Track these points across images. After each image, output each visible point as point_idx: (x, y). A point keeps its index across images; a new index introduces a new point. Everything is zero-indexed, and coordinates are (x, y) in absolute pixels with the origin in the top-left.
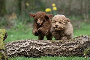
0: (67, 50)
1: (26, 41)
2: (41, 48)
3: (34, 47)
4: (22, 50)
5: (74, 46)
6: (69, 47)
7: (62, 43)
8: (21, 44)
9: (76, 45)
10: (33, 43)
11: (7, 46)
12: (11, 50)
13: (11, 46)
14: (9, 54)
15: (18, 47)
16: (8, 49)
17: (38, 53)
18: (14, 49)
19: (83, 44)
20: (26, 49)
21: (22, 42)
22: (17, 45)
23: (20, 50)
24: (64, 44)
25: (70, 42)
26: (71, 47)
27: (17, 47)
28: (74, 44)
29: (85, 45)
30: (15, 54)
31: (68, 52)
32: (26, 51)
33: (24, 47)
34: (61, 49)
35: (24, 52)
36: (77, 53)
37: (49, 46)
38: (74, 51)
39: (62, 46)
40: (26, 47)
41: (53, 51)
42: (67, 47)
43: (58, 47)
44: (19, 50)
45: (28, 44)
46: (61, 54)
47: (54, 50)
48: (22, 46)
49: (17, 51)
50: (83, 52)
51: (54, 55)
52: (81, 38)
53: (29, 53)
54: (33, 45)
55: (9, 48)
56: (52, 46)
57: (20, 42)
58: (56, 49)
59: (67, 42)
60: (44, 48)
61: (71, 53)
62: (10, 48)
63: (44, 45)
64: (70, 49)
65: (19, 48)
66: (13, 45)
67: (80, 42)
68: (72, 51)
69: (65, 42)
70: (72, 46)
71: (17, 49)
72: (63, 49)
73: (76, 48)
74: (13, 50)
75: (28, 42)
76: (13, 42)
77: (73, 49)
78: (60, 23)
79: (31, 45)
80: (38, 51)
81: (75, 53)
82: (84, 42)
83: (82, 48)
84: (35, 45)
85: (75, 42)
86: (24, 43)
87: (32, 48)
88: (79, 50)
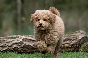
0: (62, 46)
1: (18, 37)
2: (35, 44)
3: (28, 43)
4: (15, 46)
5: (70, 42)
8: (13, 39)
10: (26, 39)
12: (2, 46)
13: (2, 42)
17: (32, 50)
18: (5, 44)
19: (80, 40)
20: (18, 45)
21: (15, 38)
22: (9, 40)
23: (12, 46)
27: (9, 42)
28: (70, 40)
29: (82, 41)
30: (7, 50)
31: (64, 48)
32: (19, 47)
33: (16, 43)
36: (73, 49)
40: (19, 43)
45: (21, 40)
48: (14, 42)
49: (9, 46)
50: (80, 48)
53: (22, 50)
54: (26, 41)
61: (67, 49)
64: (66, 45)
65: (11, 44)
66: (4, 40)
67: (76, 38)
68: (68, 47)
70: (68, 42)
71: (9, 44)
73: (72, 43)
74: (5, 46)
75: (21, 38)
77: (70, 45)
78: (45, 20)
79: (24, 41)
80: (32, 47)
81: (71, 49)
82: (81, 38)
83: (79, 44)
84: (28, 41)
85: (71, 37)
86: (17, 39)
87: (25, 44)
88: (76, 45)
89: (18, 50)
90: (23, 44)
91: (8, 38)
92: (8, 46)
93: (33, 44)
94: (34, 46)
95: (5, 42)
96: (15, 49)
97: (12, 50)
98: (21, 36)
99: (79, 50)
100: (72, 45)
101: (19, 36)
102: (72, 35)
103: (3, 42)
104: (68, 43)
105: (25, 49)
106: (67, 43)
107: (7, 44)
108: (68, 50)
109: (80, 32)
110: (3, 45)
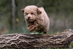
0: (54, 43)
1: (15, 35)
4: (12, 43)
5: (60, 39)
6: (57, 40)
7: (50, 37)
9: (63, 38)
10: (22, 37)
15: (8, 40)
19: (70, 37)
20: (15, 42)
21: (12, 36)
22: (7, 38)
23: (10, 43)
24: (51, 38)
25: (57, 36)
26: (58, 40)
27: (7, 40)
28: (61, 37)
29: (71, 38)
31: (56, 45)
33: (13, 41)
34: (49, 42)
35: (14, 45)
36: (63, 46)
37: (37, 39)
38: (61, 44)
39: (49, 39)
40: (16, 40)
41: (41, 44)
42: (54, 40)
43: (45, 40)
44: (9, 43)
45: (17, 38)
46: (49, 46)
47: (42, 43)
48: (11, 39)
50: (69, 45)
51: (42, 48)
52: (67, 32)
53: (19, 46)
54: (22, 39)
56: (40, 39)
57: (10, 36)
58: (44, 42)
60: (33, 41)
62: (1, 41)
63: (33, 39)
64: (58, 42)
65: (9, 41)
66: (3, 38)
67: (66, 36)
68: (59, 44)
69: (52, 35)
70: (59, 39)
71: (8, 42)
72: (51, 42)
73: (63, 41)
74: (4, 43)
75: (18, 36)
77: (61, 42)
81: (62, 46)
82: (70, 35)
83: (69, 41)
84: (24, 39)
85: (62, 35)
86: (14, 37)
87: (21, 41)
88: (66, 43)
89: (15, 47)
90: (20, 42)
91: (7, 36)
92: (6, 43)
93: (29, 41)
94: (30, 43)
95: (4, 39)
97: (10, 47)
98: (18, 35)
99: (68, 47)
101: (16, 34)
102: (62, 33)
103: (2, 40)
105: (21, 46)
106: (58, 41)
107: (6, 41)
108: (59, 46)
109: (69, 31)
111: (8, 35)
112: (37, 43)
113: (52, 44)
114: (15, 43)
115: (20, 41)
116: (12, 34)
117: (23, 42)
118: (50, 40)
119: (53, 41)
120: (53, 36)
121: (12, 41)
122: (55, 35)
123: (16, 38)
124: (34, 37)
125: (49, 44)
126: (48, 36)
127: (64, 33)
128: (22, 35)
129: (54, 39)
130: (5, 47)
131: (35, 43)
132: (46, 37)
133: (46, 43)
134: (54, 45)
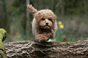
0: (74, 53)
1: (28, 43)
4: (24, 52)
5: (82, 49)
6: (77, 49)
7: (69, 45)
8: (22, 45)
9: (85, 47)
11: (6, 47)
12: (11, 52)
14: (8, 55)
15: (19, 48)
16: (7, 51)
17: (42, 56)
18: (13, 50)
21: (24, 43)
22: (18, 46)
23: (21, 52)
24: (71, 46)
25: (78, 44)
26: (79, 50)
27: (17, 48)
28: (82, 46)
30: (16, 56)
31: (76, 55)
32: (28, 53)
33: (25, 49)
34: (68, 51)
35: (25, 54)
36: (86, 56)
37: (54, 48)
40: (28, 49)
41: (59, 54)
42: (75, 50)
43: (64, 49)
44: (19, 52)
45: (30, 46)
46: (68, 57)
47: (59, 52)
48: (23, 48)
49: (18, 52)
53: (31, 56)
54: (36, 47)
55: (8, 49)
56: (58, 48)
58: (62, 52)
59: (75, 44)
60: (49, 50)
62: (10, 49)
64: (79, 52)
65: (20, 50)
66: (12, 46)
68: (80, 54)
69: (72, 43)
70: (80, 48)
71: (18, 50)
72: (71, 51)
73: (85, 50)
74: (13, 52)
75: (31, 43)
76: (13, 42)
77: (83, 52)
80: (42, 53)
81: (84, 57)
84: (38, 47)
85: (84, 44)
86: (26, 45)
89: (27, 56)
90: (33, 51)
91: (17, 44)
92: (16, 52)
93: (43, 50)
95: (14, 47)
96: (24, 55)
97: (21, 57)
100: (85, 52)
101: (28, 41)
102: (85, 41)
103: (12, 48)
104: (80, 50)
105: (35, 55)
107: (16, 50)
108: (80, 57)
110: (11, 50)
111: (19, 42)
112: (53, 52)
113: (72, 54)
114: (27, 52)
115: (34, 49)
116: (24, 41)
117: (37, 50)
118: (69, 49)
119: (73, 50)
120: (73, 45)
121: (23, 49)
122: (75, 43)
123: (28, 46)
124: (51, 45)
125: (68, 54)
126: (67, 45)
127: (87, 41)
128: (36, 43)
129: (74, 48)
130: (15, 56)
131: (51, 52)
132: (65, 46)
133: (65, 52)
134: (74, 55)
